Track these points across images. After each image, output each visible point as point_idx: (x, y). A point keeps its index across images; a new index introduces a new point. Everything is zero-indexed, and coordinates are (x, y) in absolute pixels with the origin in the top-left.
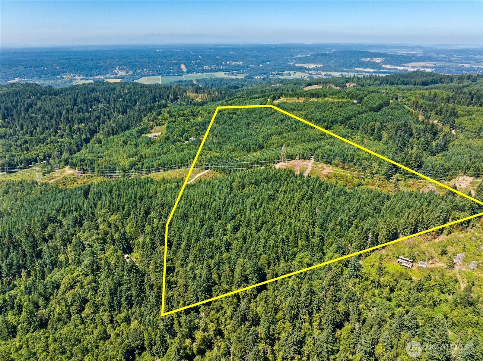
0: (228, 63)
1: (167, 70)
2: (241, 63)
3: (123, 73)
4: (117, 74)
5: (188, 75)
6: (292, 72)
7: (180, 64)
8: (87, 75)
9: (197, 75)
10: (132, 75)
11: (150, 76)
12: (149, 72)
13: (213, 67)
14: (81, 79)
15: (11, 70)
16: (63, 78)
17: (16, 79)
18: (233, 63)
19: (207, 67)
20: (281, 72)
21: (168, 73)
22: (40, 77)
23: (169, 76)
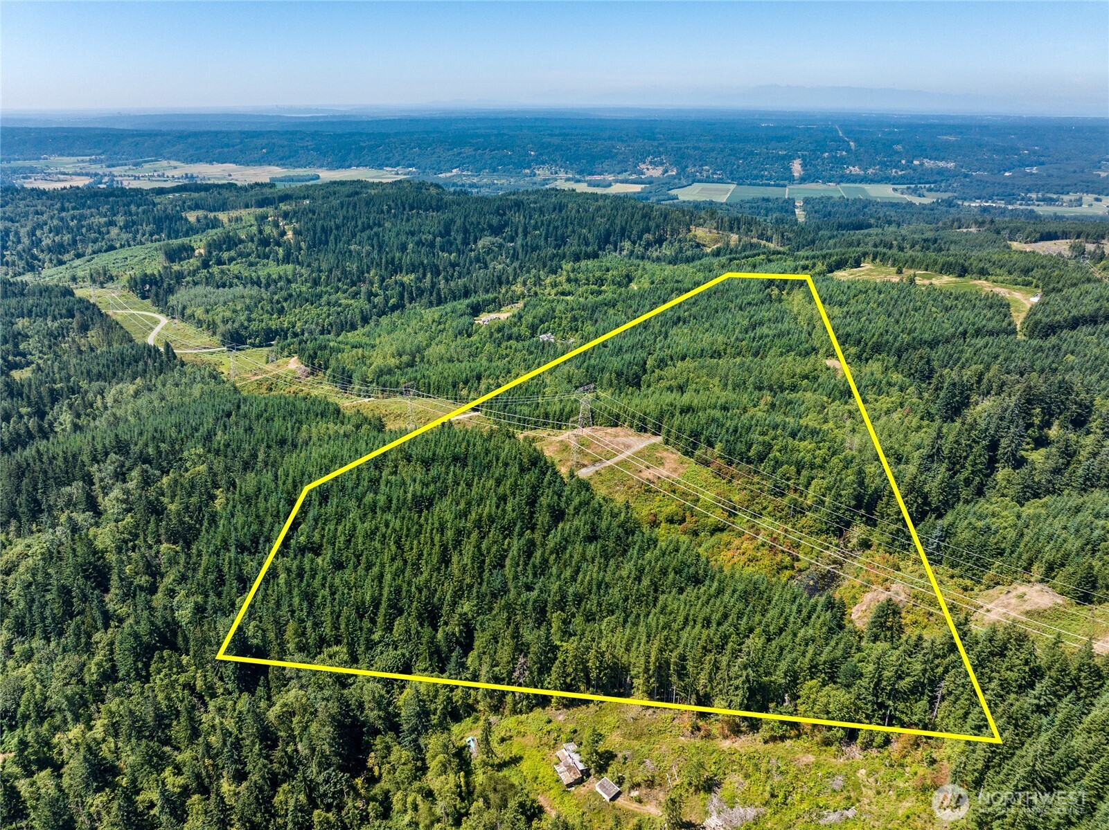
0: (916, 162)
1: (755, 172)
2: (951, 165)
3: (656, 172)
4: (643, 174)
5: (802, 186)
6: (1088, 198)
7: (791, 158)
8: (581, 172)
9: (824, 186)
10: (674, 177)
11: (713, 182)
12: (713, 174)
13: (870, 171)
14: (568, 180)
15: (451, 153)
16: (535, 175)
17: (454, 171)
18: (929, 164)
19: (855, 170)
20: (1055, 196)
21: (756, 177)
22: (495, 170)
23: (754, 185)
